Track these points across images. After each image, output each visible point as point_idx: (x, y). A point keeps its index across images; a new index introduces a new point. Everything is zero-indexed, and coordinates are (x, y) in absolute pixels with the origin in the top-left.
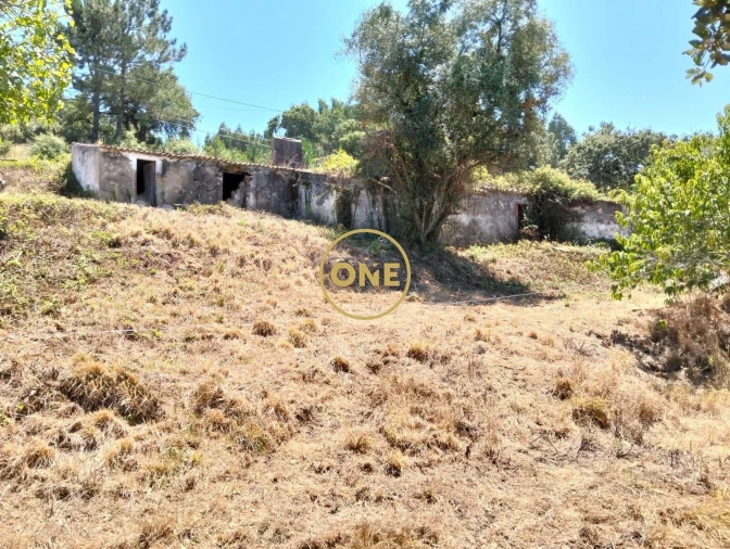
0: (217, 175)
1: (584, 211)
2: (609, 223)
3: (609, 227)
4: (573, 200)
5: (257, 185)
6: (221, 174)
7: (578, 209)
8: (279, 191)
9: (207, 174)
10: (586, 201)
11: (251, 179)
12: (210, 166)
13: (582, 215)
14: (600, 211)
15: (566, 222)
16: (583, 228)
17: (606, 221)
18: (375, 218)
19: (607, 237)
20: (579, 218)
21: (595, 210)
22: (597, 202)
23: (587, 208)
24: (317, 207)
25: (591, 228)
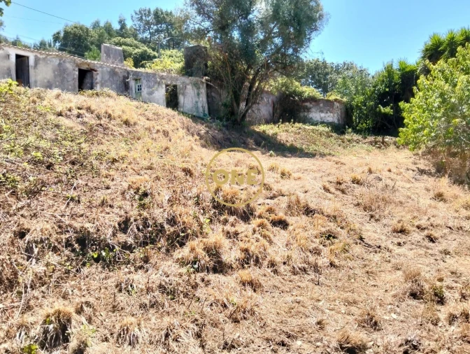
0: (74, 70)
1: (311, 106)
2: (327, 113)
3: (327, 115)
4: (305, 99)
5: (102, 78)
6: (77, 69)
7: (308, 104)
8: (116, 84)
9: (67, 68)
10: (313, 99)
11: (98, 74)
12: (70, 62)
13: (310, 108)
14: (321, 105)
15: (300, 112)
16: (311, 116)
17: (325, 111)
18: (200, 105)
19: (325, 121)
20: (308, 110)
21: (318, 105)
22: (320, 100)
23: (313, 103)
24: (147, 96)
25: (315, 115)
